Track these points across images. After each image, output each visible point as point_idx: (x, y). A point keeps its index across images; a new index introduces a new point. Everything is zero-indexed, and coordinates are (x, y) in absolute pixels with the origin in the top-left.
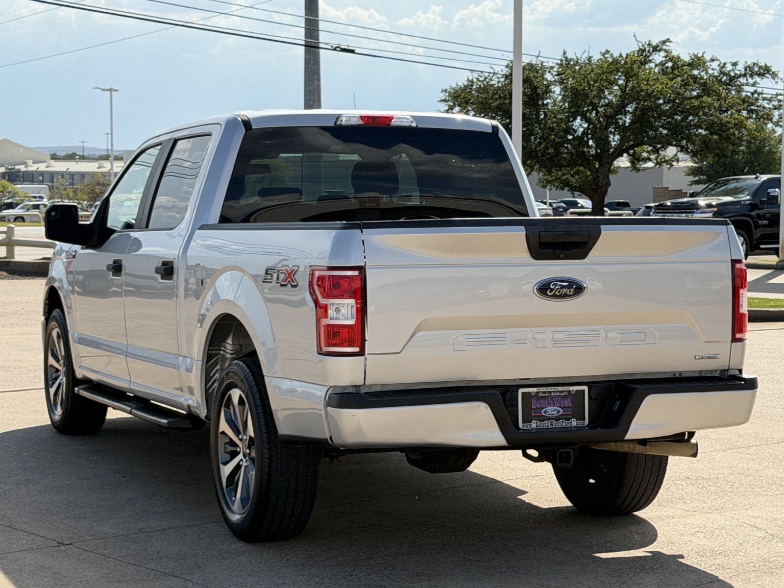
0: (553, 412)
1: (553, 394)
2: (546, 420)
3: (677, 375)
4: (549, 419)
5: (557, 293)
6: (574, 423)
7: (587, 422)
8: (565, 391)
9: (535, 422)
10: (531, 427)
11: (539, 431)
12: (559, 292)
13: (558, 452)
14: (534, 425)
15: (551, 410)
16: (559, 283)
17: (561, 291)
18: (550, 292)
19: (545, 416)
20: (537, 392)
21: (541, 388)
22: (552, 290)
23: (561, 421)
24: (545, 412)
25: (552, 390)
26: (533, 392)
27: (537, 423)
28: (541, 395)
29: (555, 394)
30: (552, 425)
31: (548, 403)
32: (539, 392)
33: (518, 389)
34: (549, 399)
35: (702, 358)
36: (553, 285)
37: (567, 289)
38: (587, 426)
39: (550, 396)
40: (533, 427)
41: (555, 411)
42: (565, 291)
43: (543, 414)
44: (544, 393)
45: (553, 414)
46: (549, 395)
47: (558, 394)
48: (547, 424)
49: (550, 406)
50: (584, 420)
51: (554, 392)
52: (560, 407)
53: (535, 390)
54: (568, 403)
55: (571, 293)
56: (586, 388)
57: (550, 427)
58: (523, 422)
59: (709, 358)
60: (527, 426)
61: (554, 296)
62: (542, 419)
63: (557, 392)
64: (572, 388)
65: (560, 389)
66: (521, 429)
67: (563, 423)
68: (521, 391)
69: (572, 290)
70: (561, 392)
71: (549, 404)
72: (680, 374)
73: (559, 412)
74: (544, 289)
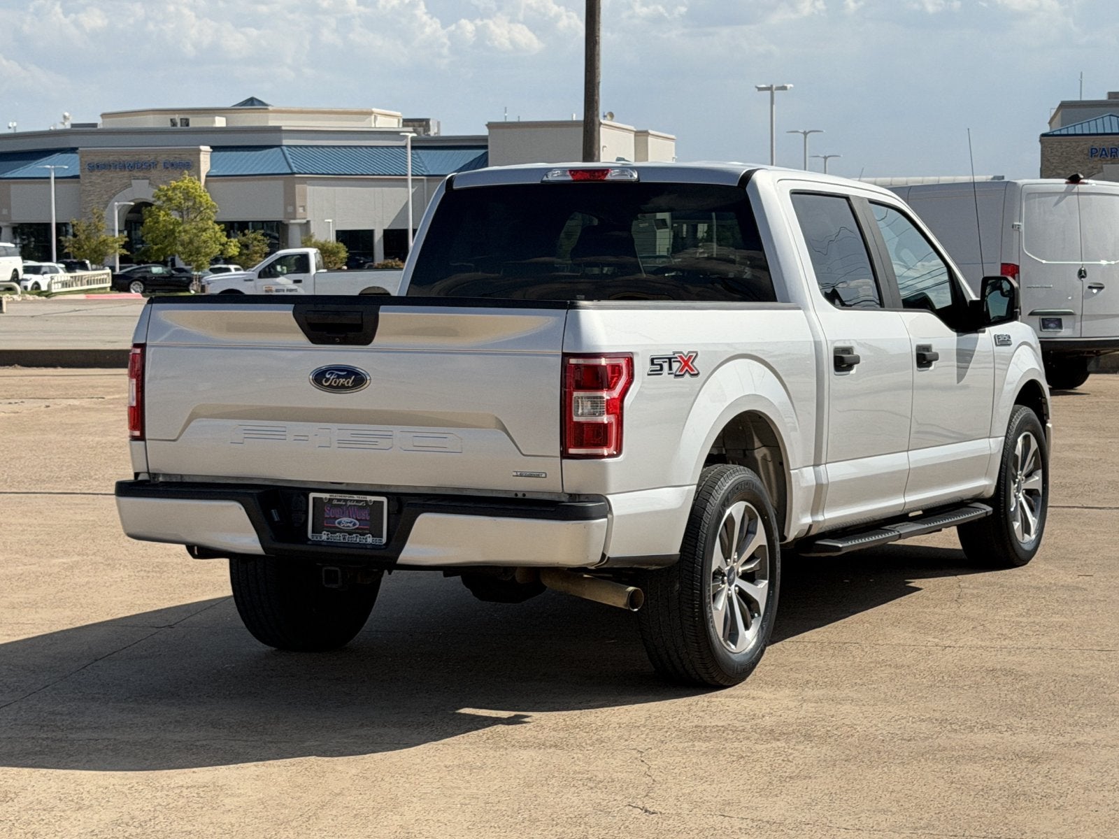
0: (348, 524)
1: (349, 503)
2: (338, 532)
3: (520, 496)
4: (341, 531)
5: (333, 383)
6: (370, 539)
7: (384, 540)
8: (363, 501)
9: (326, 533)
10: (321, 538)
11: (330, 544)
12: (335, 382)
13: (323, 570)
14: (324, 536)
15: (346, 522)
16: (336, 372)
17: (338, 381)
18: (326, 382)
19: (339, 528)
20: (329, 499)
21: (334, 495)
22: (327, 380)
23: (354, 535)
24: (339, 523)
25: (347, 498)
26: (326, 498)
27: (328, 535)
28: (335, 502)
29: (352, 504)
30: (344, 539)
31: (343, 513)
32: (333, 499)
33: (309, 493)
34: (344, 509)
35: (521, 476)
36: (329, 374)
37: (344, 380)
38: (384, 545)
39: (346, 505)
40: (323, 538)
41: (350, 523)
42: (342, 381)
43: (337, 525)
44: (339, 500)
45: (349, 526)
46: (344, 503)
47: (355, 503)
48: (338, 537)
49: (346, 517)
50: (382, 537)
51: (351, 500)
52: (357, 519)
53: (327, 496)
54: (365, 515)
55: (350, 385)
56: (384, 499)
57: (342, 541)
58: (313, 532)
59: (530, 476)
60: (317, 538)
61: (330, 386)
62: (334, 530)
63: (354, 500)
64: (369, 498)
65: (356, 497)
66: (310, 540)
67: (356, 539)
68: (312, 495)
69: (351, 381)
70: (357, 501)
71: (343, 515)
72: (524, 495)
73: (354, 525)
74: (319, 377)
